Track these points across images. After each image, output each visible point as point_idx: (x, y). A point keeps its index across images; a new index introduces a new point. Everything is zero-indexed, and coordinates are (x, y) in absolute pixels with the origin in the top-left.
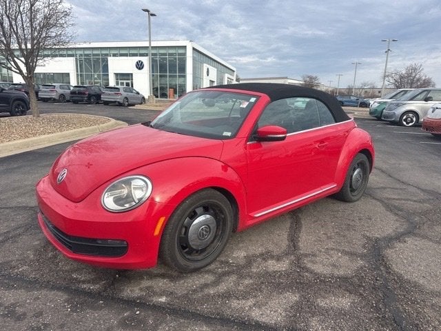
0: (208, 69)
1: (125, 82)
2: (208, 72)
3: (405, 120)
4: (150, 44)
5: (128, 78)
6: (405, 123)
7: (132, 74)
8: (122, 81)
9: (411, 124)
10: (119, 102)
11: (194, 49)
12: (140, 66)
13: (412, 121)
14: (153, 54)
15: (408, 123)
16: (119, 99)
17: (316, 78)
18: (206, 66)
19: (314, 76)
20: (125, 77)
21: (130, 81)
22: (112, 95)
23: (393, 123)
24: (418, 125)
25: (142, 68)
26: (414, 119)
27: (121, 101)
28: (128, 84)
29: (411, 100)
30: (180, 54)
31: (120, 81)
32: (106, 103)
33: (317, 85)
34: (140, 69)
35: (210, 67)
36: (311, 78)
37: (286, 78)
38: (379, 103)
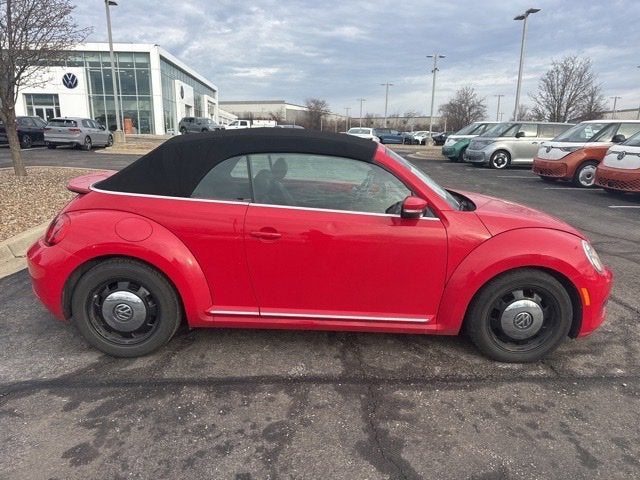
0: (182, 88)
1: (44, 108)
2: (182, 92)
3: (496, 161)
4: (111, 47)
5: (49, 100)
6: (495, 164)
7: (56, 96)
8: (40, 107)
9: (502, 166)
10: (78, 144)
11: (162, 58)
12: (70, 82)
13: (503, 162)
14: (91, 64)
15: (499, 165)
16: (77, 138)
17: (323, 103)
18: (178, 84)
19: (321, 100)
20: (45, 100)
21: (53, 107)
22: (65, 132)
23: (481, 165)
24: (511, 167)
25: (75, 85)
26: (506, 160)
27: (82, 142)
28: (50, 112)
29: (502, 135)
30: (138, 65)
31: (35, 107)
32: (53, 146)
33: (326, 113)
34: (70, 87)
35: (184, 85)
36: (317, 103)
37: (283, 102)
38: (456, 140)
